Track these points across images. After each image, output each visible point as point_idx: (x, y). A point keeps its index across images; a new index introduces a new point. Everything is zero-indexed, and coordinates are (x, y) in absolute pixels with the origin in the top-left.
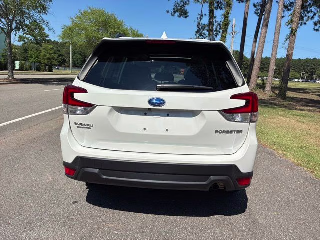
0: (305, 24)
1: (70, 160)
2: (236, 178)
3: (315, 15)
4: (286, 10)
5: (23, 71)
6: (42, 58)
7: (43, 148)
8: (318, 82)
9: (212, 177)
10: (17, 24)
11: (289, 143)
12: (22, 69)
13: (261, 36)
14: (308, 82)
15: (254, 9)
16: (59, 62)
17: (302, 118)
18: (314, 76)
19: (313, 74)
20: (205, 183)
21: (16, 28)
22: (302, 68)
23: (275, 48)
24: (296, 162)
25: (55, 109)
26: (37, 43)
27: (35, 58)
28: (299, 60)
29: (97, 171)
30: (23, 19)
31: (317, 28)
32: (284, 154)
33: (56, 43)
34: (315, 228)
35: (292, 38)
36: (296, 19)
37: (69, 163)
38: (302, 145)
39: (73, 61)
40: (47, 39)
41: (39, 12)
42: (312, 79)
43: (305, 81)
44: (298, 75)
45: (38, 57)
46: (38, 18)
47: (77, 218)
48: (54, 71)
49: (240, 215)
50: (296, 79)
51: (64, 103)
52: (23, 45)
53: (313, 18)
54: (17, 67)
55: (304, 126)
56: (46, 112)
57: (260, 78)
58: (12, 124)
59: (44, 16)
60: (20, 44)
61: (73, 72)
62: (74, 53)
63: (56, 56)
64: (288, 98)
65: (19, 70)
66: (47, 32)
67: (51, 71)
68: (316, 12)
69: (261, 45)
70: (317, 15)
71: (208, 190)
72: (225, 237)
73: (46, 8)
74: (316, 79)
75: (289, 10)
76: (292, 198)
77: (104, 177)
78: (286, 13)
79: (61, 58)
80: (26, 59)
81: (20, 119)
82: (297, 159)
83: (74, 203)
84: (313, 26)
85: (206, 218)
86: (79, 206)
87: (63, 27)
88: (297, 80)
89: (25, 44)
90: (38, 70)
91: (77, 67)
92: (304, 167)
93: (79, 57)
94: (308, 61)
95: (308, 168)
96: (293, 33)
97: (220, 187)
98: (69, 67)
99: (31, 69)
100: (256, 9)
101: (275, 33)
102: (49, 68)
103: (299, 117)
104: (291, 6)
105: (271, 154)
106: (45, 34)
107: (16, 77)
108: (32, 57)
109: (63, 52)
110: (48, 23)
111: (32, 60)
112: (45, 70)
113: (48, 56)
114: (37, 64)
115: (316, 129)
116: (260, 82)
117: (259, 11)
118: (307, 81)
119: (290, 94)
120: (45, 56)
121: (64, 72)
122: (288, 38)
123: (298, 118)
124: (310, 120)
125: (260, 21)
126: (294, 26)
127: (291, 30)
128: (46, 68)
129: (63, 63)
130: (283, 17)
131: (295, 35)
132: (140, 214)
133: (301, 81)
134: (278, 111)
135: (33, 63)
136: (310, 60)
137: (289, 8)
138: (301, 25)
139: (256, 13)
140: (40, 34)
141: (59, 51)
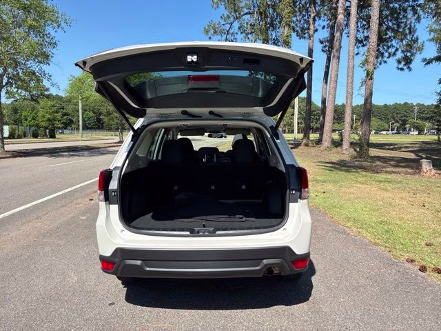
0: (385, 62)
1: (108, 252)
2: (291, 260)
3: (397, 50)
4: (360, 45)
5: (14, 138)
6: (40, 120)
7: (62, 243)
8: (412, 133)
9: (264, 261)
10: (9, 78)
11: (366, 217)
12: (12, 136)
13: (331, 80)
14: (400, 133)
15: (321, 46)
16: (63, 123)
17: (386, 184)
18: (407, 126)
19: (405, 122)
20: (257, 268)
21: (7, 84)
22: (389, 116)
23: (350, 95)
24: (372, 240)
25: (67, 190)
26: (32, 100)
27: (31, 121)
28: (386, 106)
29: (139, 263)
30: (17, 71)
31: (401, 66)
32: (359, 232)
33: (59, 98)
34: (385, 313)
35: (369, 82)
36: (371, 59)
37: (107, 257)
38: (382, 219)
39: (84, 120)
40: (46, 93)
41: (39, 62)
42: (404, 129)
43: (396, 133)
44: (386, 126)
45: (34, 119)
46: (37, 69)
47: (116, 320)
48: (57, 136)
49: (301, 304)
50: (383, 130)
51: (100, 190)
52: (12, 103)
53: (394, 54)
54: (6, 134)
55: (387, 194)
56: (55, 195)
57: (337, 132)
58: (13, 214)
59: (45, 68)
60: (9, 101)
61: (84, 135)
62: (84, 110)
63: (59, 116)
64: (372, 157)
65: (9, 138)
66: (46, 83)
67: (53, 136)
68: (398, 47)
69: (332, 91)
70: (400, 50)
71: (261, 276)
72: (284, 328)
73: (48, 56)
74: (410, 130)
75: (364, 46)
76: (362, 281)
77: (148, 269)
78: (361, 49)
79: (65, 117)
80: (17, 122)
81: (24, 207)
82: (373, 237)
83: (111, 304)
84: (396, 64)
85: (264, 310)
86: (117, 307)
87: (71, 78)
88: (385, 133)
89: (16, 101)
90: (35, 136)
91: (88, 128)
92: (381, 245)
93: (91, 114)
94: (396, 106)
95: (386, 247)
96: (369, 76)
97: (275, 272)
98: (78, 129)
99: (25, 136)
100: (322, 45)
101: (348, 76)
102: (50, 133)
103: (382, 183)
104: (365, 40)
105: (344, 232)
106: (44, 86)
107: (7, 148)
108: (26, 120)
109: (69, 108)
110: (50, 76)
111: (27, 122)
112: (45, 136)
113: (48, 116)
114: (33, 128)
115: (402, 198)
116: (336, 136)
117: (327, 48)
118: (398, 133)
119: (373, 152)
120: (44, 116)
121: (71, 137)
122: (364, 83)
123: (381, 185)
124: (396, 186)
125: (329, 59)
126: (370, 68)
127: (366, 72)
128: (45, 132)
129: (69, 124)
130: (357, 54)
131: (371, 79)
132: (189, 311)
133: (390, 132)
134: (356, 177)
135: (28, 127)
136: (400, 105)
137: (365, 43)
138: (380, 64)
139: (323, 51)
140: (37, 87)
141: (63, 109)
